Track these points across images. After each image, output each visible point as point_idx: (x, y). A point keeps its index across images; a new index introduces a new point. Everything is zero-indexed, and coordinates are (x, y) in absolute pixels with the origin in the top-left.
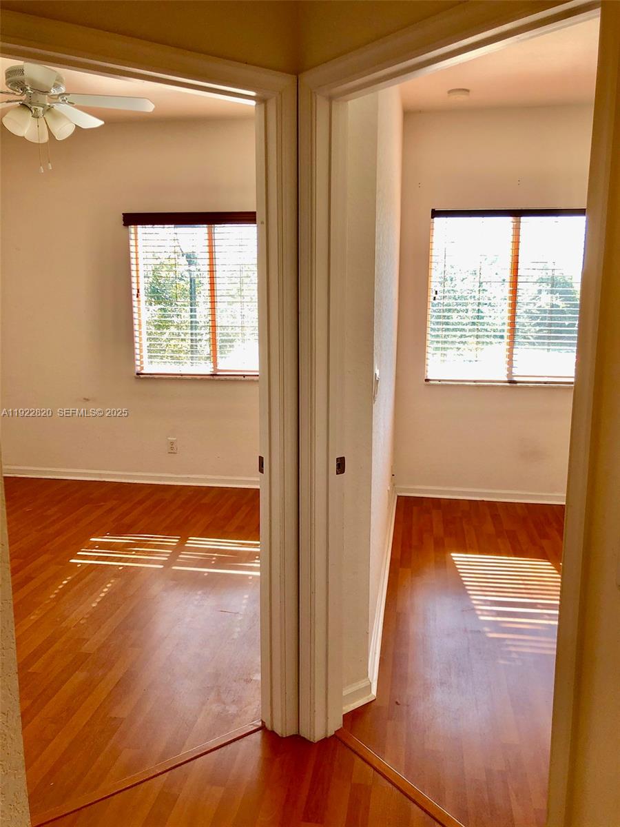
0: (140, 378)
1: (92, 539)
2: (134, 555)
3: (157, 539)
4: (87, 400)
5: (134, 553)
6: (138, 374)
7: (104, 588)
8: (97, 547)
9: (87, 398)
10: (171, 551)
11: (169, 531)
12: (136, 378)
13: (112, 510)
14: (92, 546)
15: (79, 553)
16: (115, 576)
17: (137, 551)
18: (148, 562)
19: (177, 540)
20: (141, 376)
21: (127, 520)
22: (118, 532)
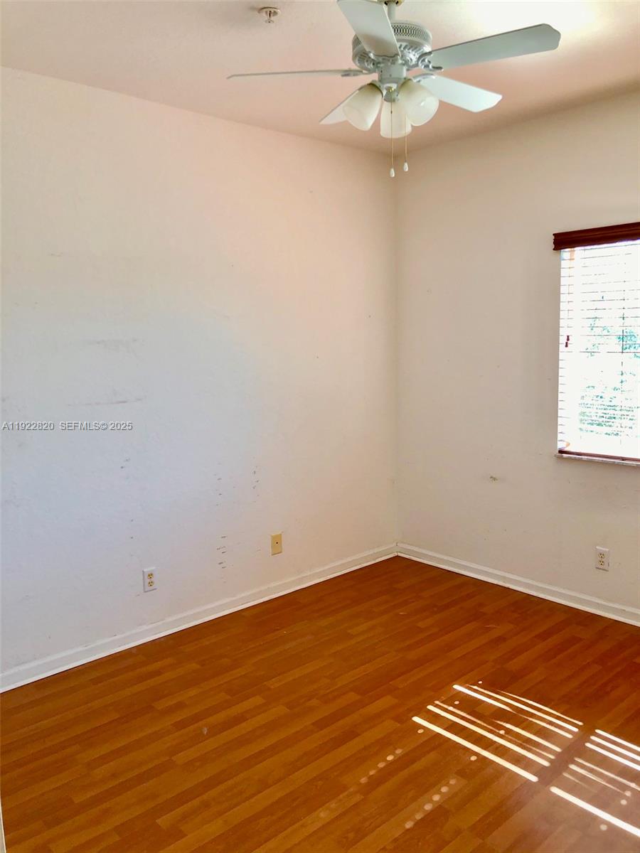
0: (562, 458)
1: (456, 687)
2: (501, 736)
3: (546, 716)
4: (495, 479)
5: (502, 732)
6: (561, 452)
7: (435, 793)
8: (457, 703)
9: (494, 476)
10: (558, 750)
11: (568, 705)
12: (558, 457)
13: (501, 639)
14: (452, 699)
15: (430, 707)
16: (461, 774)
17: (508, 731)
18: (517, 760)
19: (575, 730)
20: (565, 455)
21: (515, 664)
22: (494, 685)
